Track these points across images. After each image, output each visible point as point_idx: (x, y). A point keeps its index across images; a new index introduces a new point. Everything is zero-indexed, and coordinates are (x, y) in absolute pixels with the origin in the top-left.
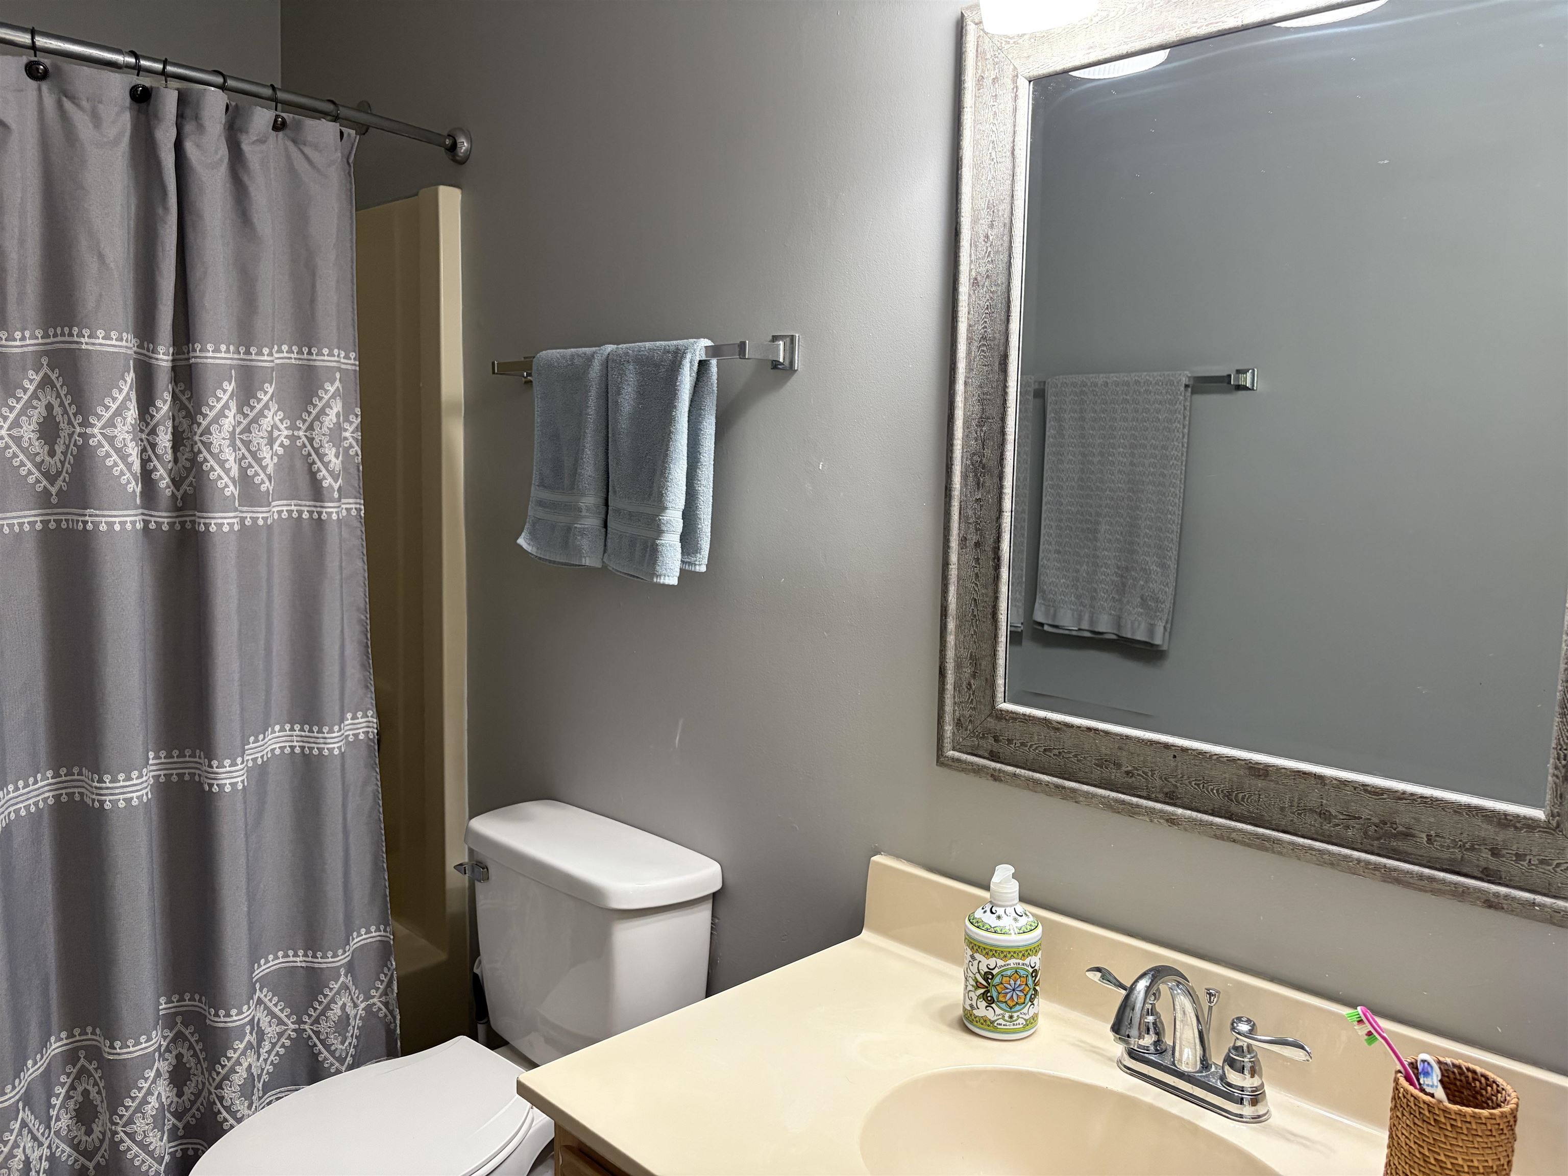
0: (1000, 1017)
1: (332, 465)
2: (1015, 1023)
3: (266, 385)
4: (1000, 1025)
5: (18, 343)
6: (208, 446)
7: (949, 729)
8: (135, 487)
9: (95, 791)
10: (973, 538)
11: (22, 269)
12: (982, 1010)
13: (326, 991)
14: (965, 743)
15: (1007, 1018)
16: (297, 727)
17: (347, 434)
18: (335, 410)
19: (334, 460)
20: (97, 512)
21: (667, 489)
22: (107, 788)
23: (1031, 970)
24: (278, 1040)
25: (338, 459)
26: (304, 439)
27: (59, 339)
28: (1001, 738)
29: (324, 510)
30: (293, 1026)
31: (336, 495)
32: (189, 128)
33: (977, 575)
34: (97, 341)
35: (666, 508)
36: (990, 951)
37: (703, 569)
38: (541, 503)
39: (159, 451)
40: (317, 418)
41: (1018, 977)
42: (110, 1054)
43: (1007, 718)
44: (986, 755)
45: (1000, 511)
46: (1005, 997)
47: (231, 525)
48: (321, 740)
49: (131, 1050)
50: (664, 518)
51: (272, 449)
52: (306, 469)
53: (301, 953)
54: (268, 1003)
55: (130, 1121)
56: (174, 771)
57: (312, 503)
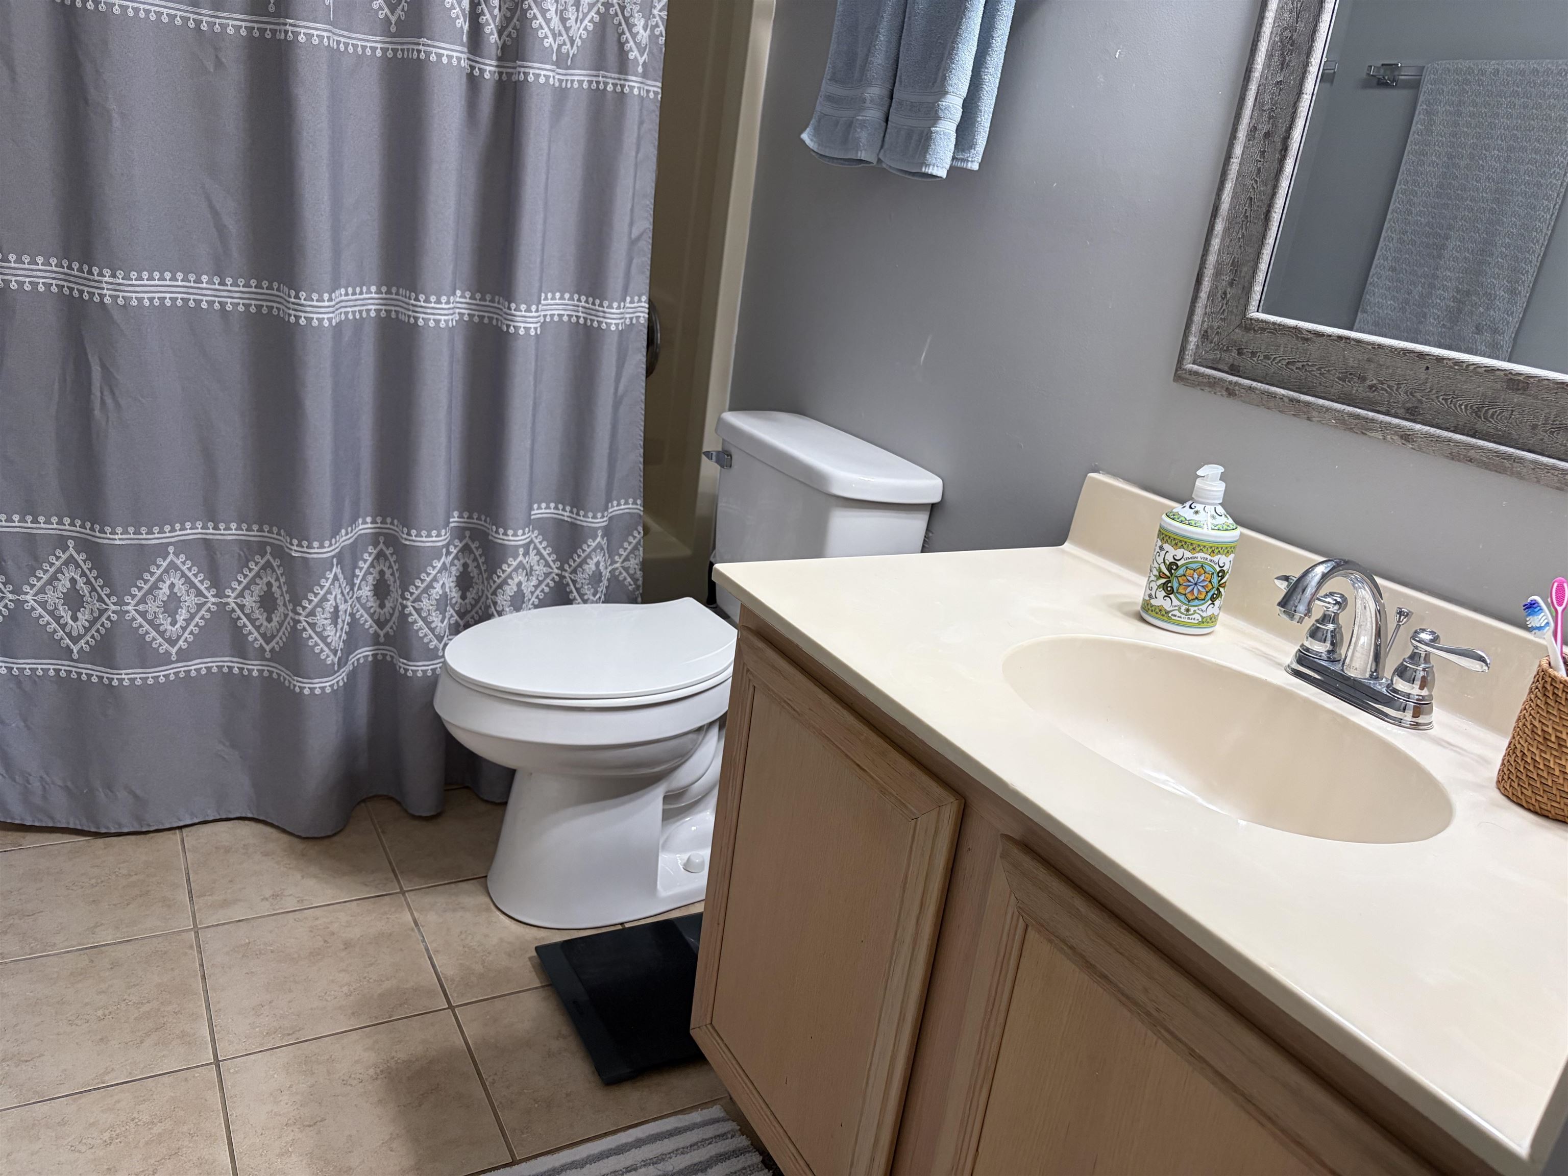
0: (1177, 608)
1: (639, 37)
2: (1191, 617)
4: (1175, 616)
7: (1193, 340)
8: (463, 24)
9: (411, 308)
10: (1265, 127)
12: (1160, 600)
13: (585, 547)
14: (1207, 356)
15: (1183, 610)
16: (583, 298)
17: (654, 11)
19: (642, 31)
20: (430, 43)
21: (951, 72)
22: (422, 307)
23: (1218, 569)
24: (544, 579)
26: (617, 7)
28: (1245, 350)
29: (627, 83)
30: (556, 571)
31: (640, 69)
33: (1259, 170)
35: (947, 93)
36: (1180, 541)
37: (975, 167)
38: (830, 98)
41: (1203, 572)
42: (406, 539)
43: (1256, 328)
44: (1226, 368)
45: (1300, 93)
46: (1185, 589)
47: (547, 77)
48: (601, 314)
49: (424, 539)
50: (943, 104)
51: (578, 11)
52: (615, 39)
53: (568, 508)
54: (538, 545)
55: (418, 599)
56: (476, 313)
57: (616, 76)
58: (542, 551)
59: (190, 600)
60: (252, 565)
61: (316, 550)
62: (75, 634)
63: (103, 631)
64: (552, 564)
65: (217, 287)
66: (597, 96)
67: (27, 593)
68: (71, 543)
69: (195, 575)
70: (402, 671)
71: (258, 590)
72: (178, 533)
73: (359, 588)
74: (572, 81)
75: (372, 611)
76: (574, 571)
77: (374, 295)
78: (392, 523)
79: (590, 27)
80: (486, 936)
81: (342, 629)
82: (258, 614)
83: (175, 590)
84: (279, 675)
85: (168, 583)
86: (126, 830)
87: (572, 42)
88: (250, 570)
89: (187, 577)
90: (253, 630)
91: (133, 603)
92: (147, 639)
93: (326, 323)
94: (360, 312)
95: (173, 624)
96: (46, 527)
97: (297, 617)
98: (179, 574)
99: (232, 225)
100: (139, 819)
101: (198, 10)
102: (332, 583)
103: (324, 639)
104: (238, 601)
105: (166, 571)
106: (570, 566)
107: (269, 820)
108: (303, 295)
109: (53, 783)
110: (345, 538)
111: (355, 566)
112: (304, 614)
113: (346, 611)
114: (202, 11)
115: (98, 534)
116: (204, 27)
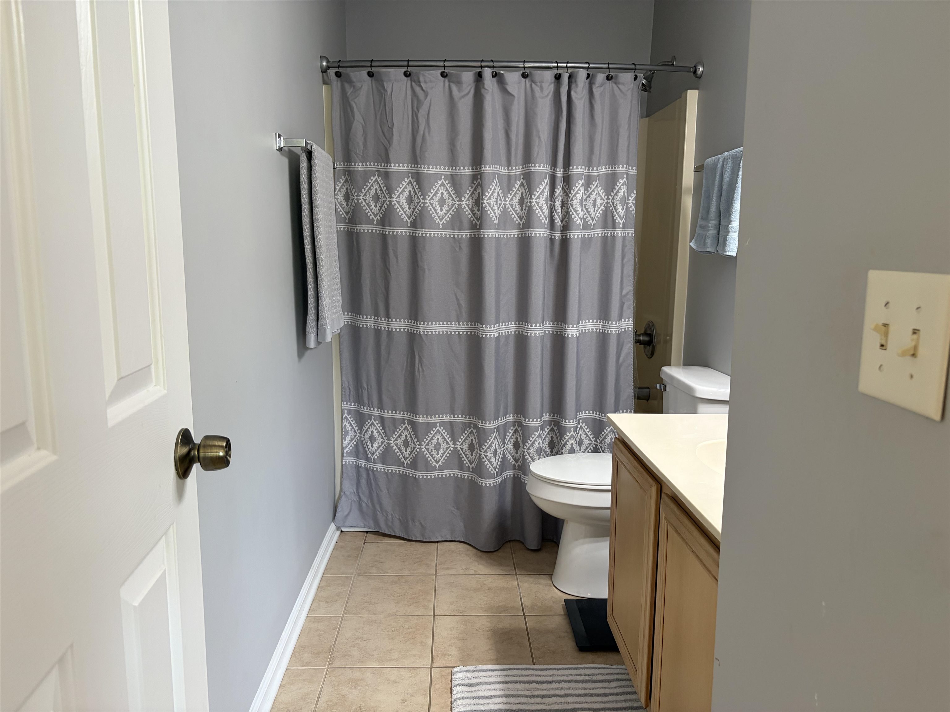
1: (620, 213)
3: (594, 182)
5: (514, 171)
6: (572, 205)
8: (546, 221)
9: (526, 329)
11: (517, 144)
13: (605, 431)
16: (601, 321)
17: (630, 202)
18: (623, 190)
19: (621, 211)
20: (532, 230)
22: (529, 328)
24: (589, 446)
25: (623, 210)
26: (611, 203)
27: (526, 168)
29: (616, 232)
30: (594, 442)
31: (621, 226)
32: (573, 86)
34: (536, 168)
38: (701, 227)
39: (556, 208)
40: (616, 194)
42: (525, 423)
47: (578, 235)
48: (608, 327)
49: (531, 423)
50: (730, 226)
51: (595, 207)
52: (611, 215)
53: (598, 413)
54: (585, 430)
55: (529, 449)
56: (555, 330)
57: (612, 229)
58: (587, 433)
59: (444, 445)
60: (466, 432)
61: (488, 425)
62: (406, 457)
63: (414, 456)
64: (592, 439)
65: (457, 326)
66: (605, 238)
67: (392, 440)
68: (406, 422)
69: (446, 436)
70: (523, 481)
71: (468, 442)
72: (441, 418)
73: (507, 444)
74: (594, 234)
75: (513, 454)
76: (601, 442)
77: (513, 325)
78: (520, 417)
79: (601, 212)
80: (546, 594)
81: (498, 459)
82: (468, 453)
83: (439, 441)
84: (475, 478)
85: (437, 438)
86: (418, 539)
87: (593, 220)
88: (466, 434)
89: (443, 436)
90: (466, 459)
91: (425, 445)
92: (429, 460)
93: (492, 336)
94: (508, 332)
95: (438, 454)
96: (399, 415)
97: (481, 453)
98: (440, 435)
99: (463, 303)
100: (423, 535)
101: (454, 231)
102: (494, 439)
103: (490, 462)
104: (461, 447)
105: (436, 433)
106: (599, 440)
107: (470, 543)
108: (484, 326)
109: (396, 517)
110: (500, 422)
111: (505, 435)
112: (483, 451)
113: (500, 452)
114: (456, 231)
115: (414, 418)
116: (456, 236)
